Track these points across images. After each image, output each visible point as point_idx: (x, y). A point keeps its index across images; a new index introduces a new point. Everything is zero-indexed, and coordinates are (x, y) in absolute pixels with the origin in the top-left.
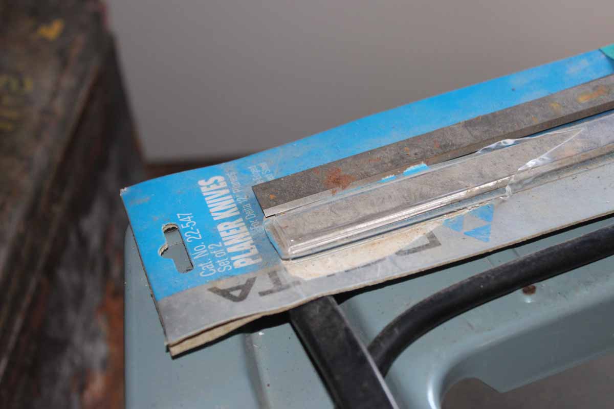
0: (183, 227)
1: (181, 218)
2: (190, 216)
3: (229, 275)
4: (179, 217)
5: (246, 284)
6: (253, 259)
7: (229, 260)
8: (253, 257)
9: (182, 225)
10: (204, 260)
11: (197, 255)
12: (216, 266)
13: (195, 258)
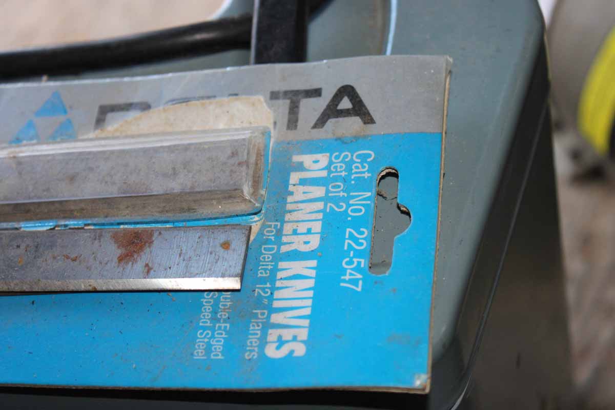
0: (363, 261)
1: (358, 280)
2: (344, 281)
3: (342, 142)
4: (360, 283)
5: (329, 118)
6: (301, 163)
7: (330, 172)
8: (300, 167)
9: (362, 266)
10: (361, 184)
11: (364, 199)
12: (349, 166)
13: (369, 194)
